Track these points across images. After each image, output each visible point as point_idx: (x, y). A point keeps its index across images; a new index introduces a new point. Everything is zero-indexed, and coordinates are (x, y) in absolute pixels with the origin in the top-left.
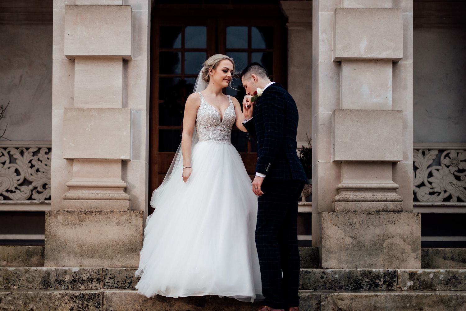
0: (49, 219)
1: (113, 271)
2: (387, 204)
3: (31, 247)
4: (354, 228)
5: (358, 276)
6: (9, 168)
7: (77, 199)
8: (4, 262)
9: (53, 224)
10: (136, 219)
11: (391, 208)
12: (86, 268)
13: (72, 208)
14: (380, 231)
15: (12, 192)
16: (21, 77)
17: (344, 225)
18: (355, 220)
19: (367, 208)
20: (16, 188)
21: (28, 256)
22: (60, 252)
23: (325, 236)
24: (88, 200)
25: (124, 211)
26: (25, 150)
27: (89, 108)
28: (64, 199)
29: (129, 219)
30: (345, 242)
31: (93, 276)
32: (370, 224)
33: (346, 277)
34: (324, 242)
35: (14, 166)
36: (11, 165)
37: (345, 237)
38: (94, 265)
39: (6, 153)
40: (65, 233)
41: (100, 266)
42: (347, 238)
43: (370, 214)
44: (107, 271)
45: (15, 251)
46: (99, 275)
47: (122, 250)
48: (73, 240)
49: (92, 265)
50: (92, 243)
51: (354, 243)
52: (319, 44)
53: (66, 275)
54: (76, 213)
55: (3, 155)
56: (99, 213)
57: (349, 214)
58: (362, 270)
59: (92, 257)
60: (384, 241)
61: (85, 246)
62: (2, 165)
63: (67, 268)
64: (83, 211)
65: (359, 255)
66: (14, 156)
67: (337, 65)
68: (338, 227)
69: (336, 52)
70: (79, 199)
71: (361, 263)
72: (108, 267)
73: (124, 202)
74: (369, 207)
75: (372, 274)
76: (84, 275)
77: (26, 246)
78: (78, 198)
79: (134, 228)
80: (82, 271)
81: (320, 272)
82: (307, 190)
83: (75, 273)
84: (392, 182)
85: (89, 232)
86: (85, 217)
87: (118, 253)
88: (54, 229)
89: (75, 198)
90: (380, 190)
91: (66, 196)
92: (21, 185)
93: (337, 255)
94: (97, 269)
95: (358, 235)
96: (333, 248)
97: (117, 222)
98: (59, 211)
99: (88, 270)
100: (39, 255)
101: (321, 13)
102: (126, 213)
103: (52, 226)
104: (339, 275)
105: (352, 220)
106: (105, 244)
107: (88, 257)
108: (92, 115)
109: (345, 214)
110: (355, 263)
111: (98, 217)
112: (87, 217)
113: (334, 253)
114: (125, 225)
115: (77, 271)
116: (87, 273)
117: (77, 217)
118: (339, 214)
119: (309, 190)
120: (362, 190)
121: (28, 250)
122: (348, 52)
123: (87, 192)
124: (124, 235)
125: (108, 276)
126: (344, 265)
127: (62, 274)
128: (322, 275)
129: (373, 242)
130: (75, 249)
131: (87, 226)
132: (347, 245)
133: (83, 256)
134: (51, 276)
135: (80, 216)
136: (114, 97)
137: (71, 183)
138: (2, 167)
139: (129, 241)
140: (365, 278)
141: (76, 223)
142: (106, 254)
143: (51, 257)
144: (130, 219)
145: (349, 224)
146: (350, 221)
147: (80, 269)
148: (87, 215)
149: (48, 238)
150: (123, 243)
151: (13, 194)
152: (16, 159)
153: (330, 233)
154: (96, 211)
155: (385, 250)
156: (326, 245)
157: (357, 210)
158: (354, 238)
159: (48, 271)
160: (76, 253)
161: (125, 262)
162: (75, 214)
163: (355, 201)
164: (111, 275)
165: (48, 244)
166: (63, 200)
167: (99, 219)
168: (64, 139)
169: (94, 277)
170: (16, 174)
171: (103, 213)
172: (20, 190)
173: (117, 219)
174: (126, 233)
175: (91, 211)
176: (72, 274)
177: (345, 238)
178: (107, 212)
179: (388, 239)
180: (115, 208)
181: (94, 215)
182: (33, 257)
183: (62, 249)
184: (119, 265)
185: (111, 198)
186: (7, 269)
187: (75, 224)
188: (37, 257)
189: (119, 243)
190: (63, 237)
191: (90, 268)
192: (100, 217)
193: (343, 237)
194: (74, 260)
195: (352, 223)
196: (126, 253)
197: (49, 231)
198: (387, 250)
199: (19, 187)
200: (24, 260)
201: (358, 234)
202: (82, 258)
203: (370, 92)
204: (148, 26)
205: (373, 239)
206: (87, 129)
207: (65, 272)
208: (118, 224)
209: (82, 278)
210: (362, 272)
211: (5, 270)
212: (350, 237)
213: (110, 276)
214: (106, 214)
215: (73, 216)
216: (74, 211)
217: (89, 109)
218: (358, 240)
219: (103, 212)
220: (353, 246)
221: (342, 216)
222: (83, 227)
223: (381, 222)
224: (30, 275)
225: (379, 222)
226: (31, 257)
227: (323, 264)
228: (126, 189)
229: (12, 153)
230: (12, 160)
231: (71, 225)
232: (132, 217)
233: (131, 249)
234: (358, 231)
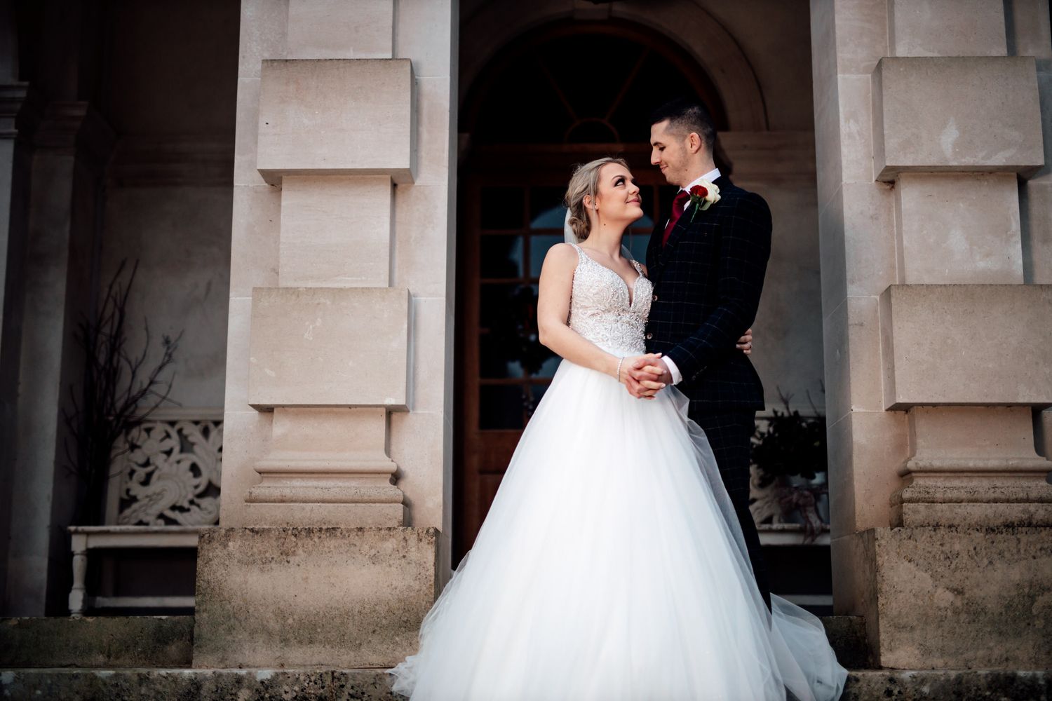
0: (208, 550)
1: (359, 677)
2: (1030, 509)
3: (167, 619)
4: (957, 568)
5: (980, 689)
6: (178, 462)
7: (279, 502)
8: (101, 656)
9: (216, 561)
10: (418, 548)
11: (1041, 517)
12: (292, 671)
13: (265, 524)
14: (1022, 574)
15: (182, 509)
16: (209, 284)
17: (931, 561)
18: (957, 547)
19: (980, 517)
20: (192, 502)
21: (159, 641)
22: (232, 631)
23: (885, 587)
24: (304, 504)
25: (390, 529)
26: (212, 426)
27: (311, 288)
28: (246, 501)
29: (400, 549)
30: (935, 601)
31: (308, 691)
32: (996, 556)
33: (951, 692)
34: (884, 602)
35: (188, 459)
36: (183, 456)
37: (934, 590)
38: (314, 663)
39: (173, 433)
40: (246, 583)
41: (328, 665)
42: (940, 590)
43: (993, 530)
44: (343, 679)
45: (128, 629)
46: (323, 687)
47: (384, 626)
48: (265, 599)
49: (309, 663)
50: (312, 608)
51: (959, 603)
52: (842, 144)
53: (239, 688)
54: (274, 534)
55: (168, 436)
56: (328, 535)
57: (942, 531)
58: (991, 674)
59: (311, 642)
60: (1032, 598)
61: (292, 614)
62: (164, 456)
63: (243, 672)
64: (291, 528)
65: (972, 634)
66: (191, 439)
67: (886, 190)
68: (917, 565)
69: (886, 155)
70: (282, 501)
71: (981, 653)
72: (349, 668)
73: (390, 506)
74: (986, 516)
75: (1015, 684)
76: (286, 688)
77: (155, 617)
78: (280, 498)
79: (413, 570)
80: (281, 678)
81: (883, 678)
82: (787, 499)
83: (262, 682)
84: (1037, 456)
85: (303, 579)
86: (294, 544)
87: (374, 632)
88: (218, 574)
89: (273, 498)
90: (1008, 474)
91: (253, 495)
92: (200, 496)
93: (917, 635)
94: (318, 674)
95: (968, 584)
96: (907, 617)
97: (372, 554)
98: (232, 529)
99: (297, 676)
100: (184, 638)
101: (842, 75)
102: (395, 532)
103: (215, 567)
104: (931, 686)
105: (951, 546)
106: (342, 610)
107: (300, 642)
108: (318, 304)
109: (933, 533)
110: (963, 656)
111: (325, 542)
112: (300, 544)
113: (909, 628)
114: (391, 562)
115: (269, 677)
116: (293, 685)
117: (275, 544)
118: (917, 531)
119: (792, 499)
120: (965, 474)
121: (159, 628)
122: (913, 153)
123: (305, 485)
124: (388, 586)
125: (347, 690)
126: (935, 659)
127: (230, 687)
128: (888, 686)
129: (1007, 602)
130: (268, 622)
131: (299, 565)
132: (940, 610)
133: (288, 640)
134: (202, 692)
135: (283, 540)
136: (372, 264)
137: (266, 464)
138: (166, 461)
139: (400, 601)
140: (998, 694)
141: (272, 558)
142: (343, 635)
143: (208, 642)
144: (403, 547)
145: (942, 557)
146: (944, 548)
147: (277, 675)
148: (301, 539)
149: (205, 595)
150: (387, 608)
151: (186, 514)
152: (193, 444)
153: (896, 579)
154: (321, 530)
155: (1037, 622)
156: (889, 610)
157: (956, 523)
158: (959, 592)
159: (196, 678)
160: (270, 634)
161: (391, 655)
162: (271, 535)
163: (950, 501)
164: (352, 688)
165: (203, 611)
166: (246, 504)
167: (328, 547)
168: (252, 359)
169: (309, 693)
170: (191, 474)
171: (339, 534)
172: (198, 506)
173: (371, 548)
174: (394, 582)
175: (309, 528)
176: (255, 687)
177: (935, 592)
178: (349, 531)
179: (1043, 593)
180: (370, 522)
181: (316, 539)
182: (170, 642)
183: (237, 623)
184: (375, 661)
185: (360, 498)
186: (92, 674)
187: (270, 562)
188: (180, 644)
189: (377, 608)
190: (239, 594)
191: (302, 670)
192: (332, 543)
193: (930, 588)
194: (264, 649)
195: (949, 555)
196: (393, 632)
197: (206, 578)
198: (1043, 621)
199: (196, 500)
200: (149, 652)
201: (967, 582)
202: (286, 645)
203: (968, 247)
204: (451, 111)
205: (1005, 594)
206: (305, 337)
207: (239, 681)
208: (374, 559)
209: (281, 696)
210: (989, 679)
211: (89, 676)
212: (948, 589)
213: (352, 692)
214: (347, 535)
215: (266, 542)
216: (269, 530)
217: (313, 291)
218: (967, 596)
219: (340, 530)
220: (956, 612)
221: (924, 537)
222: (290, 568)
223: (1022, 551)
224: (151, 689)
225: (1019, 551)
226: (167, 644)
227: (883, 659)
228: (396, 478)
229: (185, 432)
230: (186, 446)
231: (259, 562)
232: (409, 542)
233: (406, 623)
234: (965, 574)
